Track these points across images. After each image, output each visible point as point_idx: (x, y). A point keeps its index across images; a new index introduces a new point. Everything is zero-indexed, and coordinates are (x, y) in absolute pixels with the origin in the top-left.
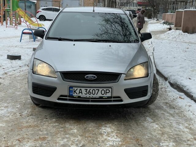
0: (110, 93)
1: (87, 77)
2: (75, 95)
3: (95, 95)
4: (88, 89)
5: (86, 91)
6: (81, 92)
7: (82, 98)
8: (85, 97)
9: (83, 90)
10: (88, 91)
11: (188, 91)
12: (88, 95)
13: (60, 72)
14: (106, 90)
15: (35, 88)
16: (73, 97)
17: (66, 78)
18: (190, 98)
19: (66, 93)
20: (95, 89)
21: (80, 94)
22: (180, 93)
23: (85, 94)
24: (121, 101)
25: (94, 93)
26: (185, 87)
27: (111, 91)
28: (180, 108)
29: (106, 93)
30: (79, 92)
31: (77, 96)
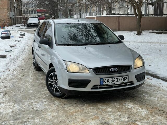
0: (127, 79)
1: (111, 70)
2: (104, 84)
3: (118, 82)
4: (113, 78)
5: (112, 80)
6: (108, 81)
7: (109, 85)
8: (112, 84)
9: (110, 79)
10: (113, 80)
11: (153, 74)
12: (113, 83)
13: (91, 68)
14: (125, 77)
15: (71, 82)
16: (103, 85)
17: (97, 73)
18: (156, 78)
19: (98, 83)
20: (118, 78)
21: (108, 82)
22: (148, 76)
23: (111, 82)
24: (133, 84)
25: (117, 81)
26: (150, 71)
27: (127, 78)
28: (155, 86)
29: (125, 79)
30: (107, 82)
31: (106, 84)
